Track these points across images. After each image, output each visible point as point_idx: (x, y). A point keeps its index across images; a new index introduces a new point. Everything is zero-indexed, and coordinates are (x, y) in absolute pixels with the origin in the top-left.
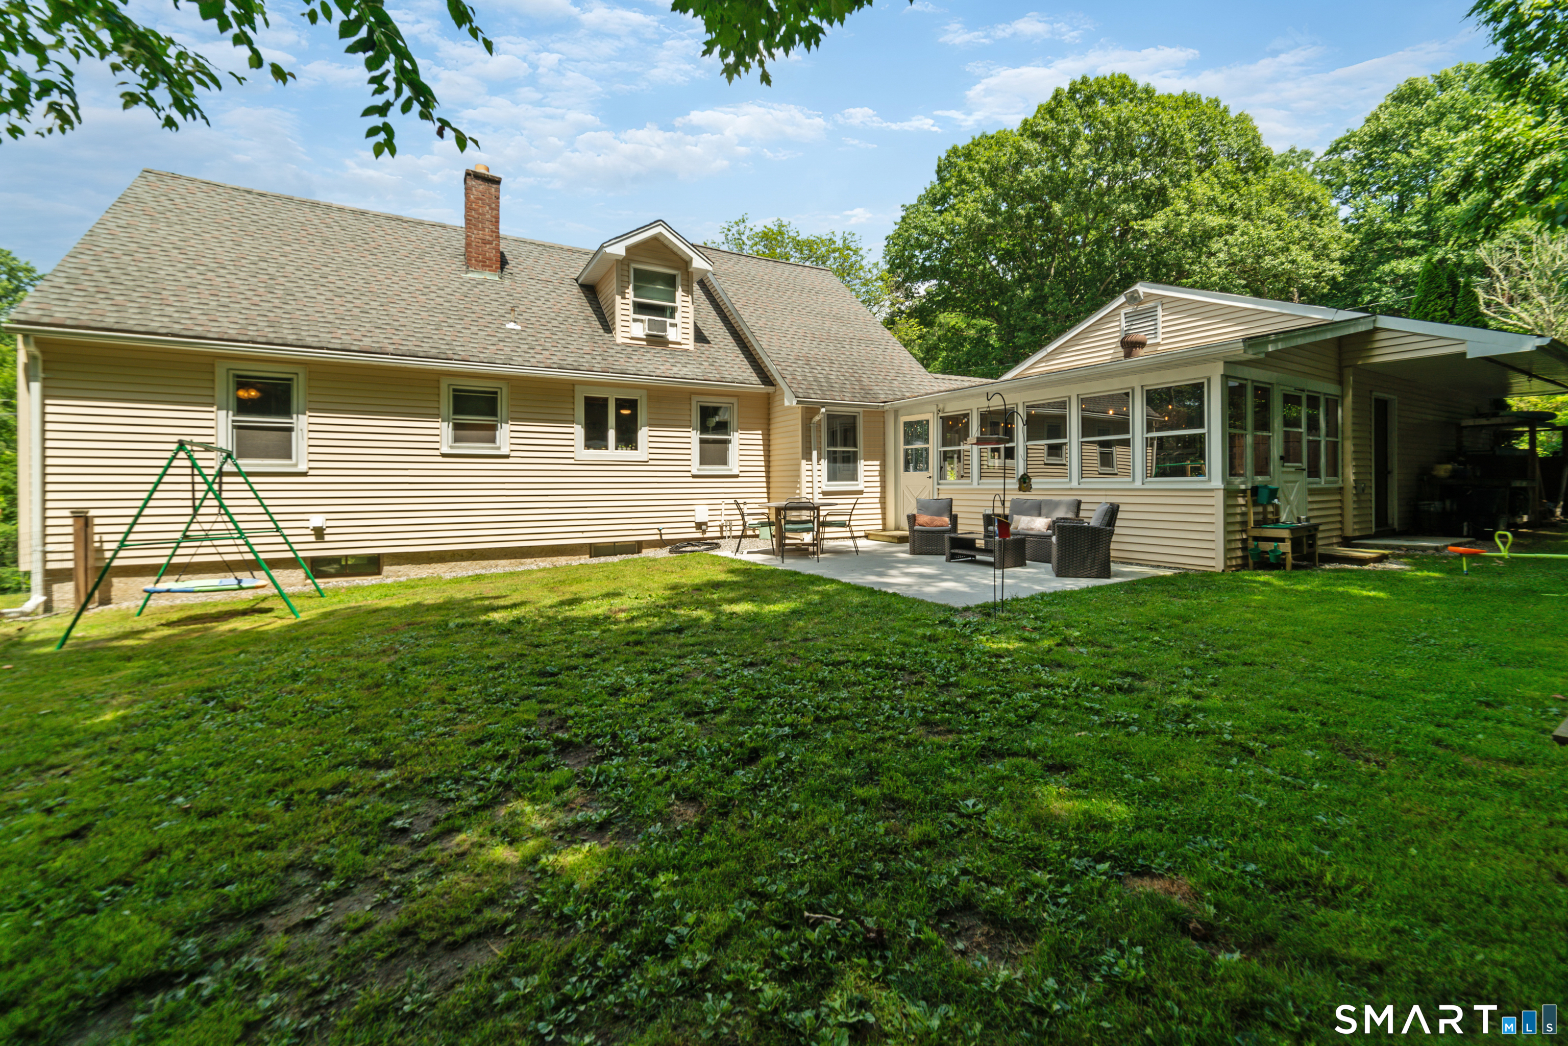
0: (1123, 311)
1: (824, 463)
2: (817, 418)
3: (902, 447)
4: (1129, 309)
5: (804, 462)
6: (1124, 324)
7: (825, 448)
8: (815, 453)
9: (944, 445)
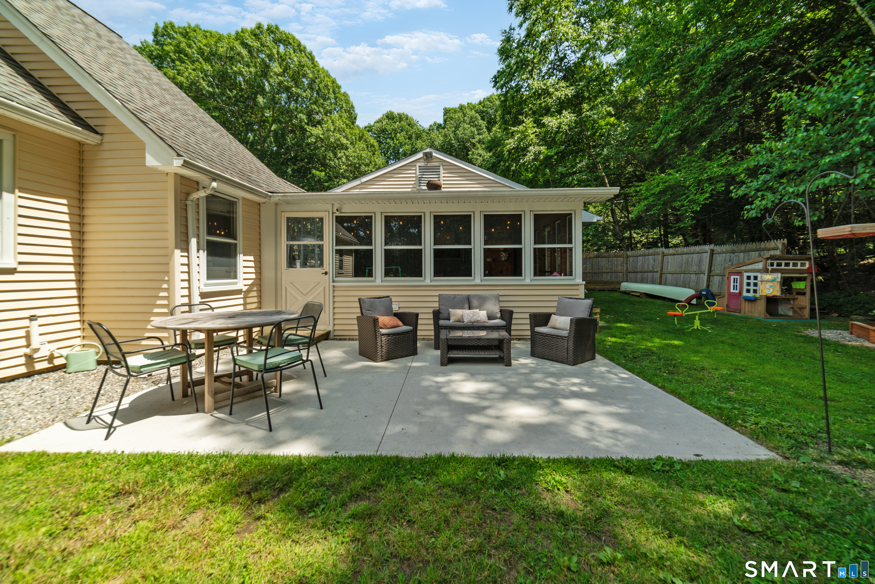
0: (418, 164)
1: (203, 255)
2: (195, 196)
3: (284, 243)
4: (422, 164)
5: (178, 253)
6: (418, 173)
7: (205, 237)
8: (193, 242)
9: (337, 245)
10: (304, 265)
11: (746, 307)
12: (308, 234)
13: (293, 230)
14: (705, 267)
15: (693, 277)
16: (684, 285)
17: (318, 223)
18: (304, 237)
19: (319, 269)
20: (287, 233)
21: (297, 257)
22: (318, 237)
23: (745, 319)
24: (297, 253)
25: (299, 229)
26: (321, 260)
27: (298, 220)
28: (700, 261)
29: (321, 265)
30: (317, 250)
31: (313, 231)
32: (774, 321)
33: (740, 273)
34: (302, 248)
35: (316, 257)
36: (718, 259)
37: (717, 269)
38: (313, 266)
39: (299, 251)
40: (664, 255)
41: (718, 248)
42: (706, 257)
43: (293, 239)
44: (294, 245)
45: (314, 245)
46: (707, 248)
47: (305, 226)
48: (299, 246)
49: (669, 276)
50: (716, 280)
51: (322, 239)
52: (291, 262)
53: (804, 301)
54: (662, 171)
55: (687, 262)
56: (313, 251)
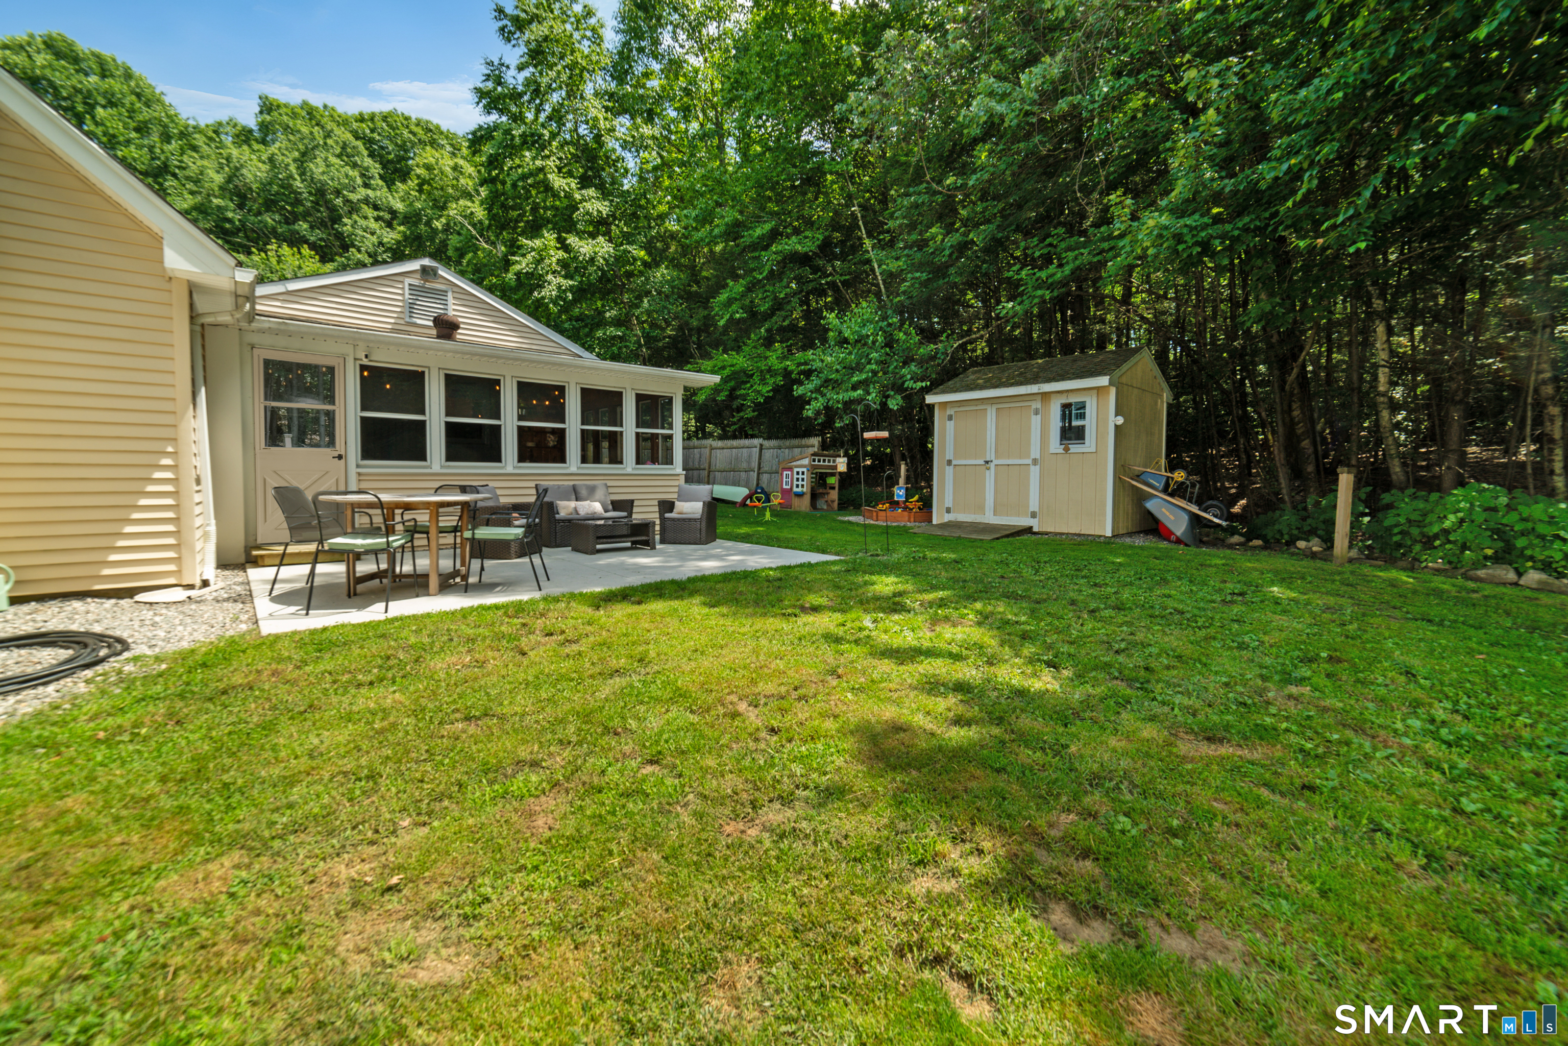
0: (408, 281)
3: (259, 403)
4: (416, 282)
6: (407, 296)
9: (363, 409)
10: (300, 442)
11: (796, 502)
12: (308, 391)
13: (278, 382)
14: (755, 465)
15: (743, 475)
16: (736, 483)
17: (324, 374)
18: (299, 396)
19: (328, 450)
20: (266, 386)
21: (285, 429)
22: (326, 397)
23: (797, 513)
24: (285, 422)
25: (290, 382)
26: (332, 435)
27: (286, 367)
28: (750, 456)
29: (332, 443)
30: (323, 419)
31: (316, 386)
32: (818, 514)
33: (791, 469)
34: (295, 415)
35: (322, 430)
36: (767, 454)
37: (766, 467)
38: (317, 445)
39: (290, 419)
40: (712, 449)
41: (766, 443)
42: (756, 451)
43: (279, 397)
44: (279, 408)
45: (318, 411)
46: (756, 442)
47: (301, 378)
48: (289, 410)
49: (718, 474)
50: (765, 478)
51: (333, 402)
52: (274, 436)
53: (834, 495)
54: (725, 351)
55: (737, 458)
56: (316, 420)
